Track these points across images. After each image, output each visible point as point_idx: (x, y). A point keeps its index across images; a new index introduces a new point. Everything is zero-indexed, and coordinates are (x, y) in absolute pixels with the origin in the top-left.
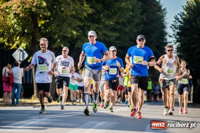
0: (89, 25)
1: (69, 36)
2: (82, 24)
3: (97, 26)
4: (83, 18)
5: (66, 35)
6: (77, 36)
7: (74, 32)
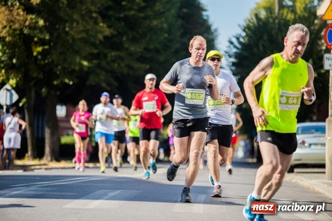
0: (106, 51)
1: (77, 68)
2: (95, 51)
3: (118, 53)
4: (98, 42)
5: (73, 67)
6: (89, 68)
7: (85, 63)
